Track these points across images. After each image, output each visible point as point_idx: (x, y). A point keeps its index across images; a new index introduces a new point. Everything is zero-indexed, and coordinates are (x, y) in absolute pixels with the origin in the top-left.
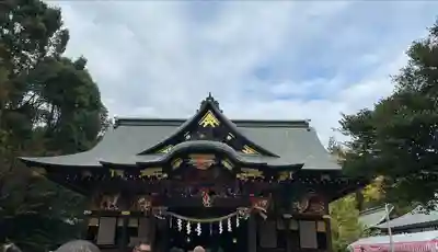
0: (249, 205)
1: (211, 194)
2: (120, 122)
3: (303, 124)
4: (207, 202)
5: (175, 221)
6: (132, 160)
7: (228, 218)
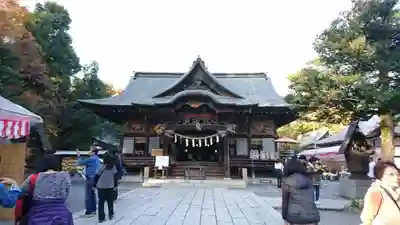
0: (224, 129)
1: (201, 122)
2: (137, 75)
3: (263, 75)
4: (198, 127)
5: (184, 140)
6: (151, 102)
7: (211, 137)
